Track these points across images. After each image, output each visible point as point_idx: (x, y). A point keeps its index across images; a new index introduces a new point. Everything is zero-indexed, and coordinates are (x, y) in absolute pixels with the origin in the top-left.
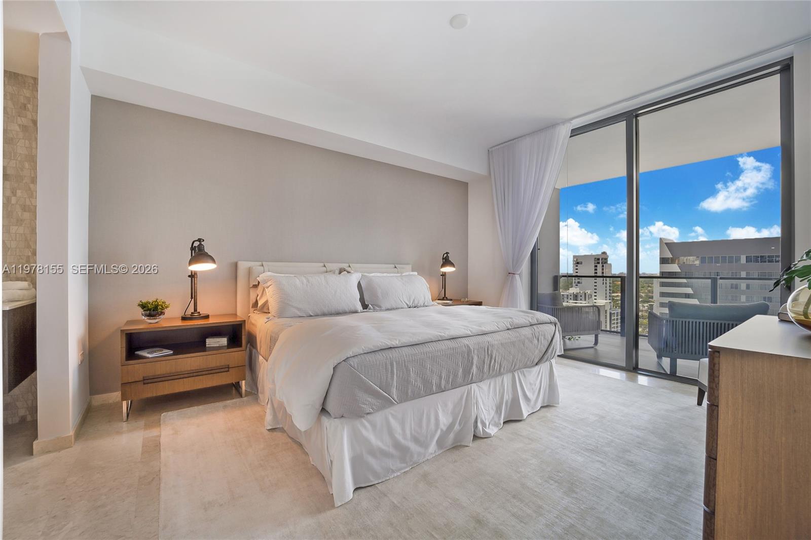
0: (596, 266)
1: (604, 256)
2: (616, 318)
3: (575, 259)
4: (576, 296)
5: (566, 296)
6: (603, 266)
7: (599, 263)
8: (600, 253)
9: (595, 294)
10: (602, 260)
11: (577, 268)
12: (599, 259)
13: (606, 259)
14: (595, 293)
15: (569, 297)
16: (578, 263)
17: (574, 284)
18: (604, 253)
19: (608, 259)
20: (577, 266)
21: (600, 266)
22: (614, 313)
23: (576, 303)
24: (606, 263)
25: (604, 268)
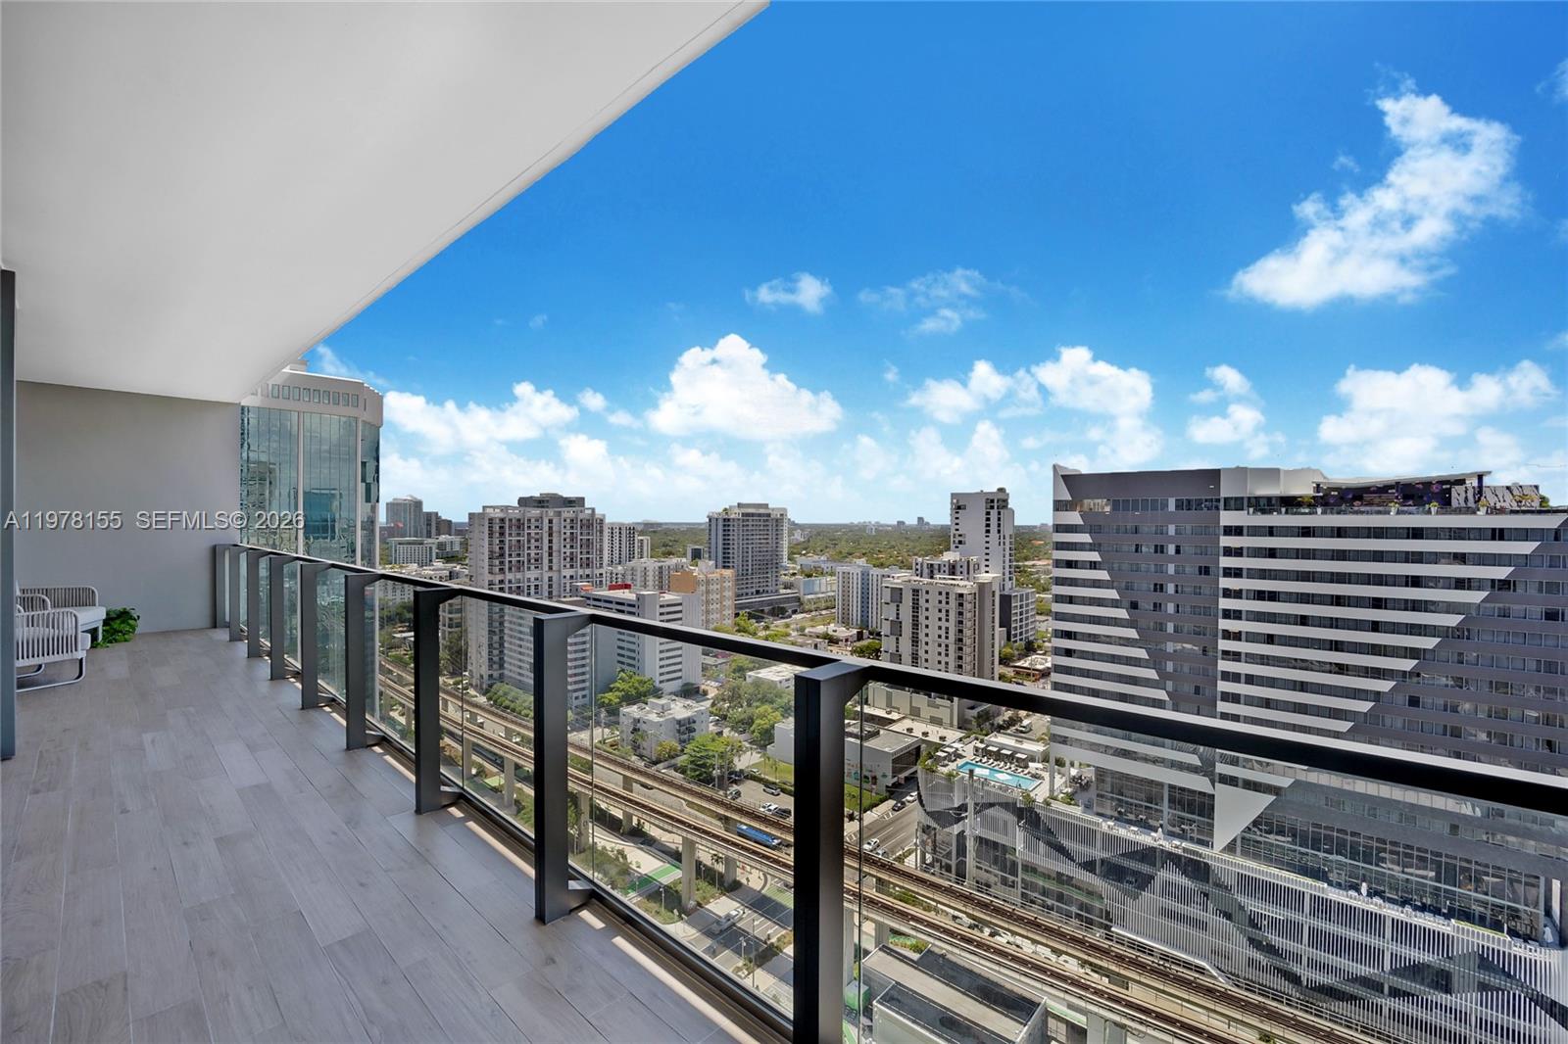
0: (988, 513)
1: (1001, 496)
2: (1019, 604)
3: (955, 501)
4: (954, 567)
5: (937, 567)
6: (999, 513)
7: (992, 508)
8: (995, 490)
9: (987, 563)
10: (997, 503)
11: (957, 515)
12: (992, 501)
13: (1006, 501)
14: (987, 560)
15: (943, 569)
16: (959, 508)
17: (953, 546)
18: (1002, 490)
19: (1009, 501)
20: (957, 513)
21: (994, 513)
22: (1016, 596)
23: (954, 579)
24: (1005, 507)
25: (1002, 516)
